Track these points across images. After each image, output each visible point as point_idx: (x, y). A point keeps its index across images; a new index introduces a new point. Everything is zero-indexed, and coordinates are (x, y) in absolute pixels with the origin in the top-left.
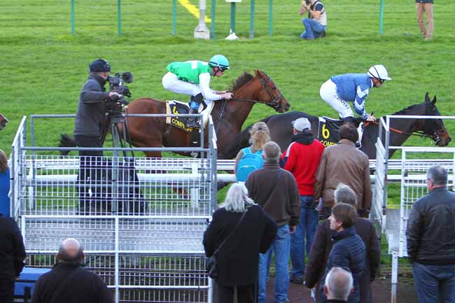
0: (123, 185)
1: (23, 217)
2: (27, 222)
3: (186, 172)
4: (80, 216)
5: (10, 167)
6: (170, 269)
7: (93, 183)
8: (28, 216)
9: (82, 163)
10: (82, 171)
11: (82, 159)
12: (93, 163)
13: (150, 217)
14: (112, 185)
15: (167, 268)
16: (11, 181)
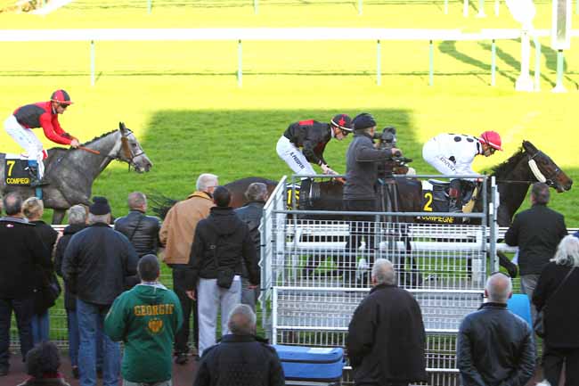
0: (393, 255)
1: (276, 288)
2: (279, 294)
3: (470, 241)
4: (344, 289)
5: (262, 232)
6: (445, 350)
7: (366, 251)
8: (280, 288)
9: (354, 229)
10: (354, 238)
11: (354, 225)
12: (366, 230)
13: (423, 290)
14: (375, 254)
15: (448, 348)
16: (262, 248)
